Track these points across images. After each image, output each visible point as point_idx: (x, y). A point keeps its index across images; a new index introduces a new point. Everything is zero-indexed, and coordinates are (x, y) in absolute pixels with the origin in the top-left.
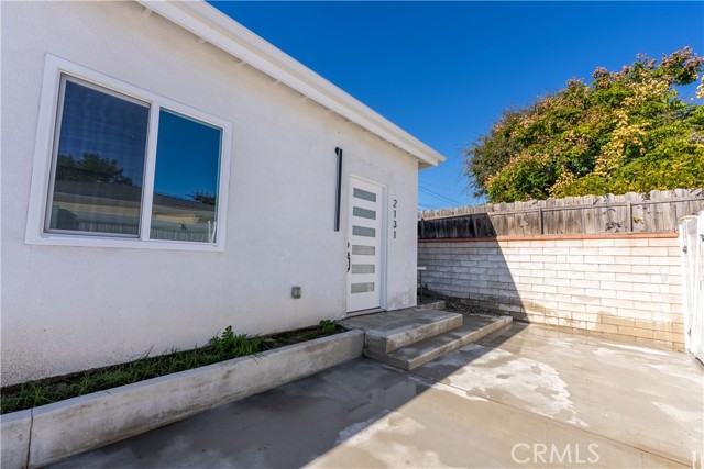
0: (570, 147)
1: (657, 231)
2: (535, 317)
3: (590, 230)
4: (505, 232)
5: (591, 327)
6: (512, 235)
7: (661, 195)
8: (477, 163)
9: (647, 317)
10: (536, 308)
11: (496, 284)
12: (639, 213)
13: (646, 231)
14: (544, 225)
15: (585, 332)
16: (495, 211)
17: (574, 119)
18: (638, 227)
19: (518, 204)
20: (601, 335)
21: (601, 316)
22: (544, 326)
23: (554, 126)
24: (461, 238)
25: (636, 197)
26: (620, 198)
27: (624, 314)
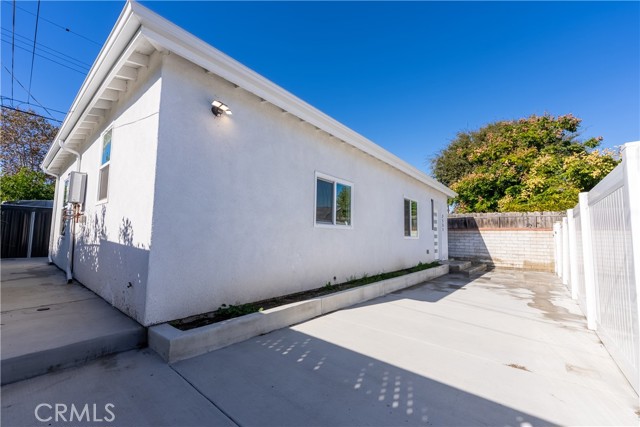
0: (505, 171)
1: (546, 227)
2: (497, 264)
3: (520, 226)
4: (482, 226)
5: (521, 267)
6: (486, 227)
7: (547, 214)
8: (440, 169)
9: (542, 261)
10: (498, 260)
11: (478, 251)
12: (539, 220)
13: (542, 227)
14: (501, 224)
15: (519, 269)
16: (477, 216)
17: (508, 151)
18: (539, 226)
19: (489, 214)
20: (525, 269)
21: (525, 262)
22: (501, 268)
23: (495, 154)
24: (459, 228)
25: (538, 213)
26: (532, 214)
27: (533, 261)
